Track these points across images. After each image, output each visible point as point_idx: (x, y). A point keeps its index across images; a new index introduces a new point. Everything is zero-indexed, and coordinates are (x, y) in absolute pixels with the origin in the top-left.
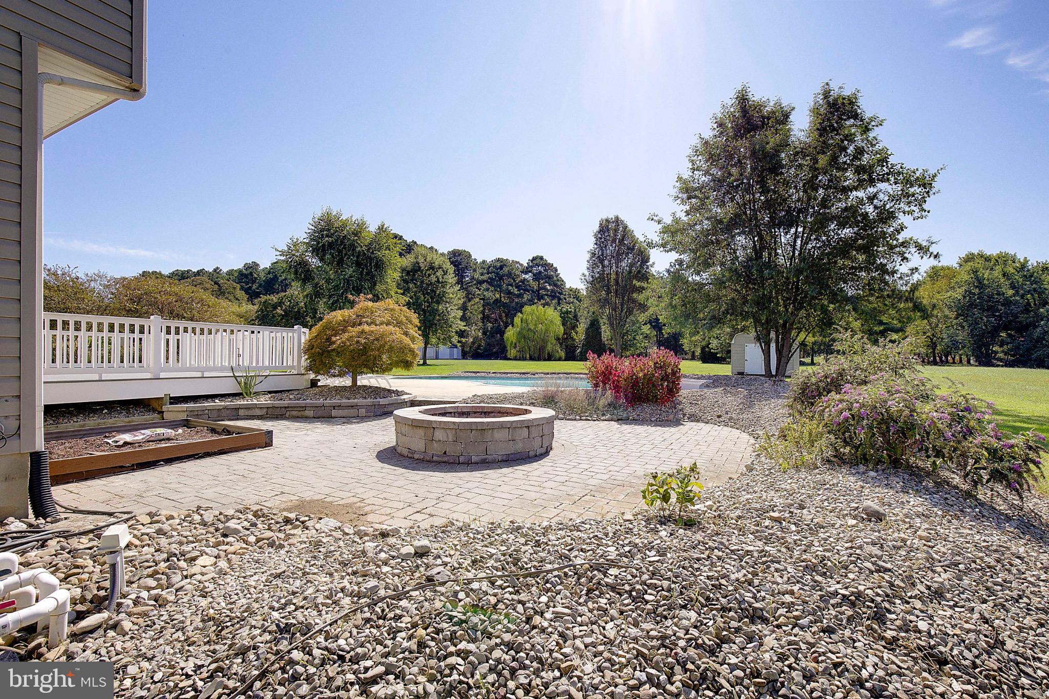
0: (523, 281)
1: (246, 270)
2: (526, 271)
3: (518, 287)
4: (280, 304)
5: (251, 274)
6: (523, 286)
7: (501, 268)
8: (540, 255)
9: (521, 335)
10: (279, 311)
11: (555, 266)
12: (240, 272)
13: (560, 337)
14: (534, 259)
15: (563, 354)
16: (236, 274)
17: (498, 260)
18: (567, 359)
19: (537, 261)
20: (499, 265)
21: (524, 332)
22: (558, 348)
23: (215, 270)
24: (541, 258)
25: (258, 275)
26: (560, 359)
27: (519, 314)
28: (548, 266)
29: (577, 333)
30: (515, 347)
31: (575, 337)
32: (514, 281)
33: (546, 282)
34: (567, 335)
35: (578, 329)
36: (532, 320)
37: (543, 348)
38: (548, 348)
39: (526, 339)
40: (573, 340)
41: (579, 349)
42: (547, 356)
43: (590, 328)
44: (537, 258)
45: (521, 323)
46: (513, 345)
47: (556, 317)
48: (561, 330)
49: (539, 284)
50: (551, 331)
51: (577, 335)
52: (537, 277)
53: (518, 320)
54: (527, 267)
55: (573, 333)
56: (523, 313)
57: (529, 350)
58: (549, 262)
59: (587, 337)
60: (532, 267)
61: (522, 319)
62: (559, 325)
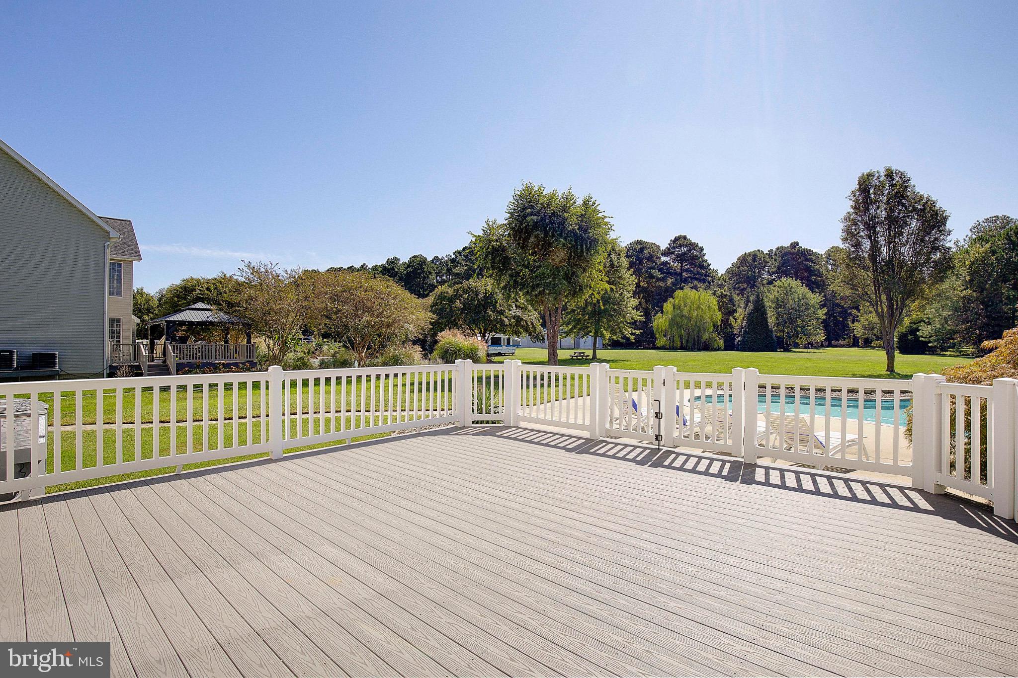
0: (665, 263)
1: (389, 265)
2: (667, 253)
3: (660, 270)
4: (456, 296)
5: (393, 268)
6: (665, 269)
7: (642, 250)
8: (683, 234)
9: (673, 322)
10: (458, 304)
11: (700, 245)
12: (384, 267)
13: (719, 324)
14: (677, 239)
15: (722, 345)
16: (380, 269)
17: (638, 242)
18: (726, 349)
19: (681, 241)
20: (638, 247)
21: (678, 319)
22: (716, 336)
23: (362, 266)
24: (685, 238)
25: (399, 269)
26: (718, 349)
27: (671, 299)
28: (693, 246)
29: (736, 319)
30: (665, 336)
31: (733, 324)
32: (656, 264)
33: (691, 264)
34: (725, 322)
35: (737, 315)
36: (685, 306)
37: (698, 336)
38: (705, 337)
39: (680, 327)
40: (732, 327)
41: (740, 338)
42: (702, 345)
43: (754, 313)
44: (680, 238)
45: (672, 309)
46: (663, 333)
47: (714, 301)
48: (719, 316)
49: (681, 267)
50: (707, 317)
51: (736, 321)
52: (681, 258)
53: (668, 306)
54: (669, 249)
55: (731, 319)
56: (674, 298)
57: (681, 339)
58: (693, 241)
59: (749, 325)
60: (674, 248)
61: (674, 305)
62: (717, 311)
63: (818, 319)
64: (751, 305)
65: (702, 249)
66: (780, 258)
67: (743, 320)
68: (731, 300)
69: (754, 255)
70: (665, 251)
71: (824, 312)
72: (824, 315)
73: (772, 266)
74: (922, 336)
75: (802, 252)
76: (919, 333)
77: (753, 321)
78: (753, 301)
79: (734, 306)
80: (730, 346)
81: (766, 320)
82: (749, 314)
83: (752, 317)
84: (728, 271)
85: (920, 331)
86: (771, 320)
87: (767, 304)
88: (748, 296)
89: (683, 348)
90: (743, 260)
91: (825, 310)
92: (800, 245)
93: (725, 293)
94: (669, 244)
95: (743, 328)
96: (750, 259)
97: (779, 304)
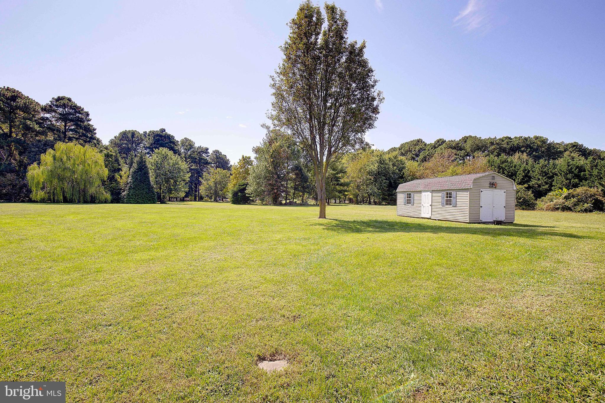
0: (45, 120)
2: (48, 110)
3: (39, 124)
6: (45, 125)
7: (13, 98)
8: (67, 96)
9: (52, 174)
11: (85, 110)
13: (105, 179)
14: (59, 99)
15: (109, 198)
18: (113, 202)
19: (65, 102)
21: (60, 171)
22: (102, 189)
24: (69, 100)
26: (106, 202)
27: (50, 151)
28: (77, 109)
29: (121, 176)
30: (43, 189)
31: (118, 180)
32: (34, 117)
33: (77, 125)
34: (112, 178)
35: (122, 173)
36: (69, 158)
37: (84, 191)
38: (92, 190)
39: (61, 179)
40: (118, 183)
41: (125, 192)
42: (89, 199)
43: (138, 172)
44: (64, 99)
45: (52, 161)
46: (41, 186)
47: (100, 158)
48: (106, 172)
49: (65, 126)
50: (94, 172)
51: (121, 178)
52: (64, 118)
53: (47, 158)
54: (50, 106)
55: (117, 176)
56: (54, 150)
57: (64, 192)
58: (78, 105)
59: (134, 182)
60: (57, 106)
61: (54, 157)
62: (104, 167)
63: (184, 180)
64: (135, 165)
65: (88, 115)
66: (152, 138)
67: (128, 177)
68: (117, 160)
69: (133, 134)
70: (45, 107)
71: (189, 176)
72: (189, 178)
73: (147, 143)
74: (247, 194)
75: (168, 136)
76: (246, 192)
77: (137, 178)
78: (137, 162)
79: (120, 165)
80: (116, 199)
81: (148, 178)
82: (135, 172)
83: (137, 175)
84: (111, 142)
85: (247, 190)
86: (152, 179)
87: (149, 166)
88: (132, 158)
89: (66, 201)
90: (124, 135)
91: (190, 174)
92: (166, 131)
93: (111, 153)
94: (51, 102)
95: (128, 184)
96: (130, 135)
97: (158, 167)
